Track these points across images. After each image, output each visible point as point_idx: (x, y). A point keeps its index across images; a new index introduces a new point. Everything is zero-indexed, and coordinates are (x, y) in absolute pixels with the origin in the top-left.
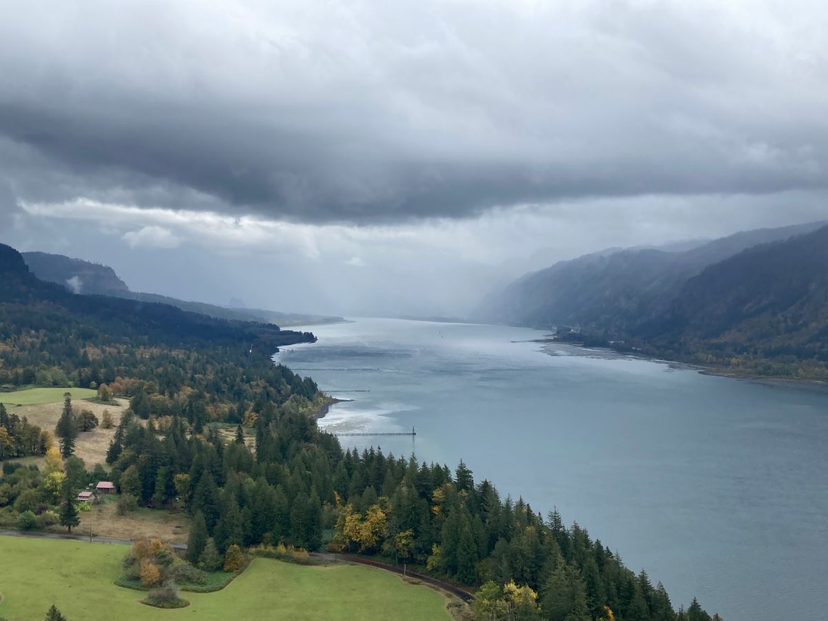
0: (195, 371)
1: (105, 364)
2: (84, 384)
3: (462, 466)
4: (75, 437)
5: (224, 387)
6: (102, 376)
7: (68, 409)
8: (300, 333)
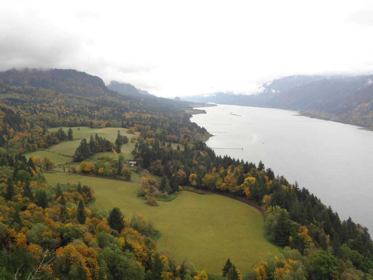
0: (163, 124)
1: (132, 119)
2: (124, 126)
3: (261, 162)
4: (121, 145)
5: (173, 130)
6: (130, 124)
7: (119, 136)
8: (200, 110)
